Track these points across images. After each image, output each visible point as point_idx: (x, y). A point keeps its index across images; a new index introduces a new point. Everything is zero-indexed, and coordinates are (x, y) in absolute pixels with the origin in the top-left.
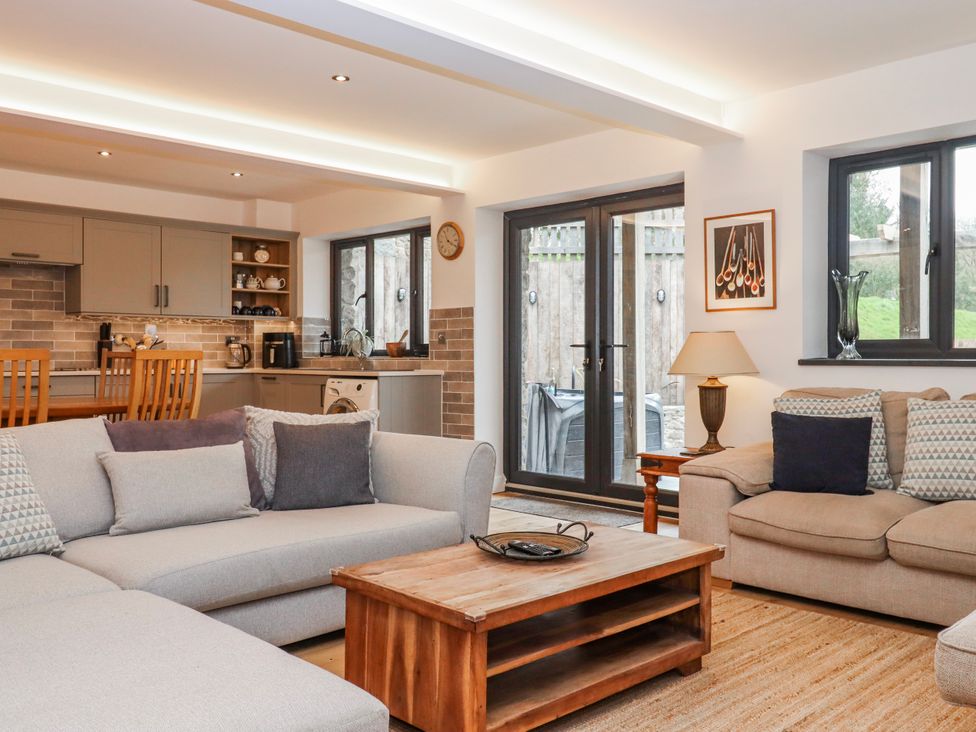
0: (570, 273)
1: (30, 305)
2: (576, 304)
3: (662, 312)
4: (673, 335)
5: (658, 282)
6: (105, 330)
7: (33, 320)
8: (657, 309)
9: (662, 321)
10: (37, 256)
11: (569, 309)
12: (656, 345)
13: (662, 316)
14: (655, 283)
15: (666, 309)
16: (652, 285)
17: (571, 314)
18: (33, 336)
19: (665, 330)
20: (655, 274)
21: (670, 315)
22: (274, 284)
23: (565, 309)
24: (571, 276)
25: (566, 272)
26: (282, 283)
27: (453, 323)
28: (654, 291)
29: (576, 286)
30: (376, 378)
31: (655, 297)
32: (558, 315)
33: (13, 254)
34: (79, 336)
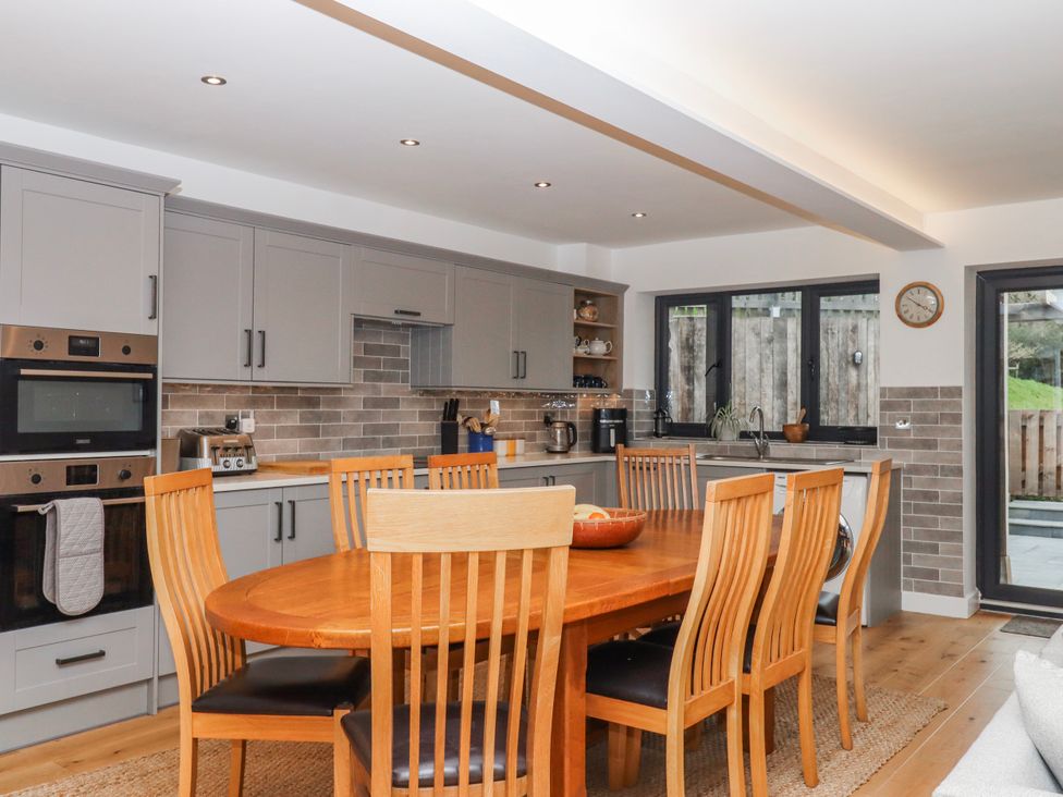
0: (757, 331)
1: (379, 377)
2: (764, 366)
3: (858, 375)
4: (871, 402)
5: (854, 342)
6: (451, 409)
7: (382, 396)
8: (853, 373)
9: (859, 385)
10: (419, 314)
11: (756, 370)
12: (852, 413)
13: (858, 380)
14: (850, 344)
15: (863, 372)
16: (847, 347)
17: (757, 377)
18: (382, 417)
19: (862, 396)
20: (850, 333)
21: (867, 378)
22: (599, 348)
23: (752, 370)
24: (758, 334)
25: (753, 329)
26: (608, 346)
27: (922, 405)
28: (850, 351)
29: (763, 345)
30: (865, 474)
31: (850, 359)
32: (744, 378)
33: (396, 312)
34: (423, 415)
